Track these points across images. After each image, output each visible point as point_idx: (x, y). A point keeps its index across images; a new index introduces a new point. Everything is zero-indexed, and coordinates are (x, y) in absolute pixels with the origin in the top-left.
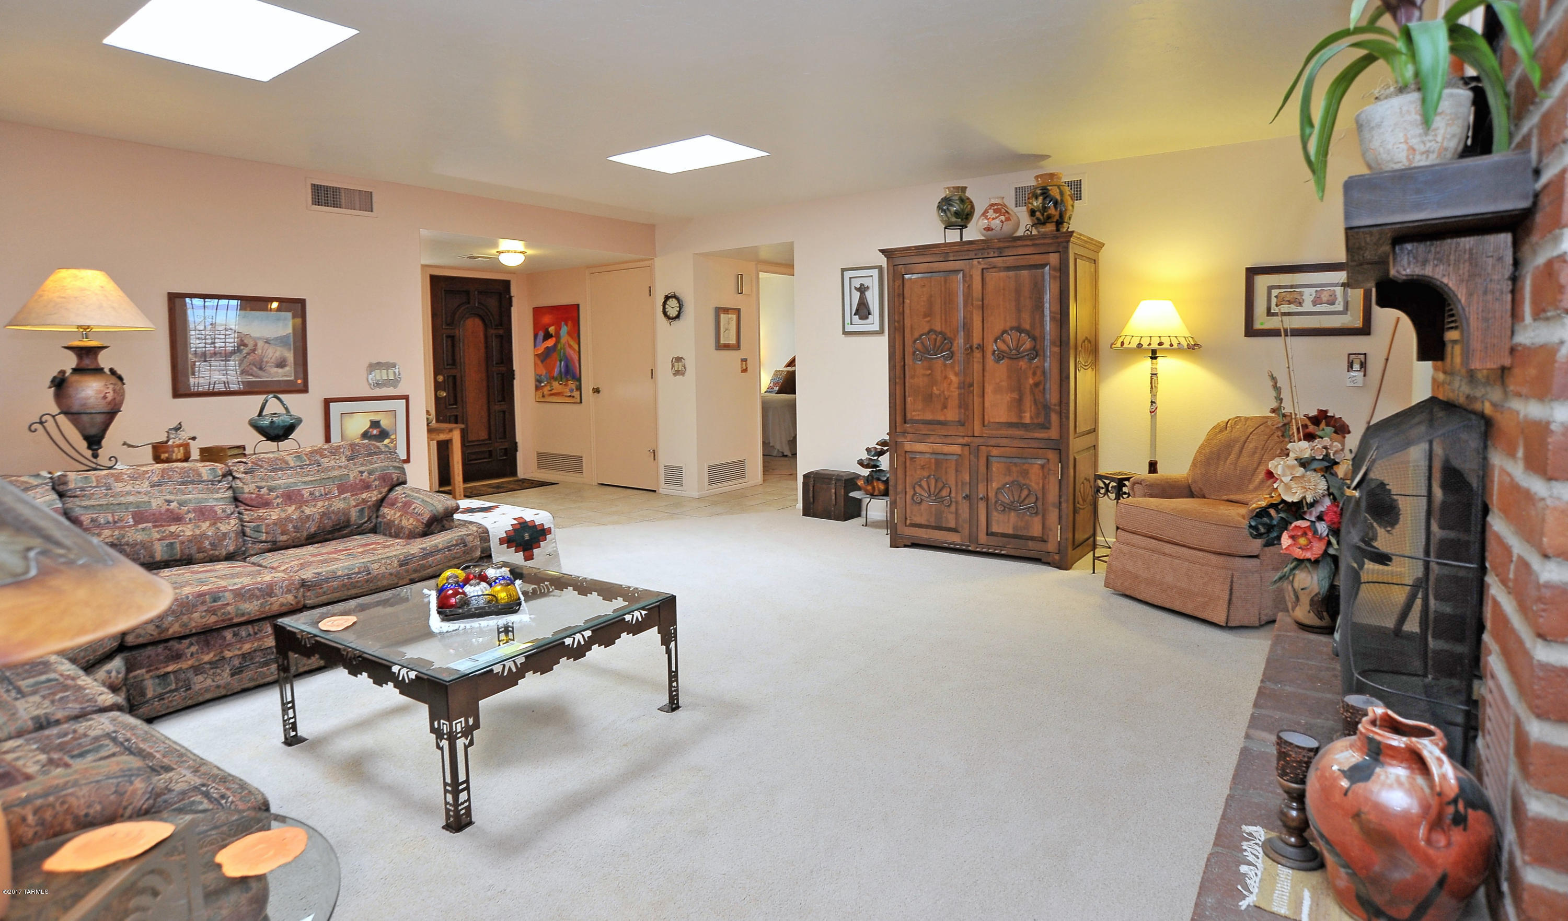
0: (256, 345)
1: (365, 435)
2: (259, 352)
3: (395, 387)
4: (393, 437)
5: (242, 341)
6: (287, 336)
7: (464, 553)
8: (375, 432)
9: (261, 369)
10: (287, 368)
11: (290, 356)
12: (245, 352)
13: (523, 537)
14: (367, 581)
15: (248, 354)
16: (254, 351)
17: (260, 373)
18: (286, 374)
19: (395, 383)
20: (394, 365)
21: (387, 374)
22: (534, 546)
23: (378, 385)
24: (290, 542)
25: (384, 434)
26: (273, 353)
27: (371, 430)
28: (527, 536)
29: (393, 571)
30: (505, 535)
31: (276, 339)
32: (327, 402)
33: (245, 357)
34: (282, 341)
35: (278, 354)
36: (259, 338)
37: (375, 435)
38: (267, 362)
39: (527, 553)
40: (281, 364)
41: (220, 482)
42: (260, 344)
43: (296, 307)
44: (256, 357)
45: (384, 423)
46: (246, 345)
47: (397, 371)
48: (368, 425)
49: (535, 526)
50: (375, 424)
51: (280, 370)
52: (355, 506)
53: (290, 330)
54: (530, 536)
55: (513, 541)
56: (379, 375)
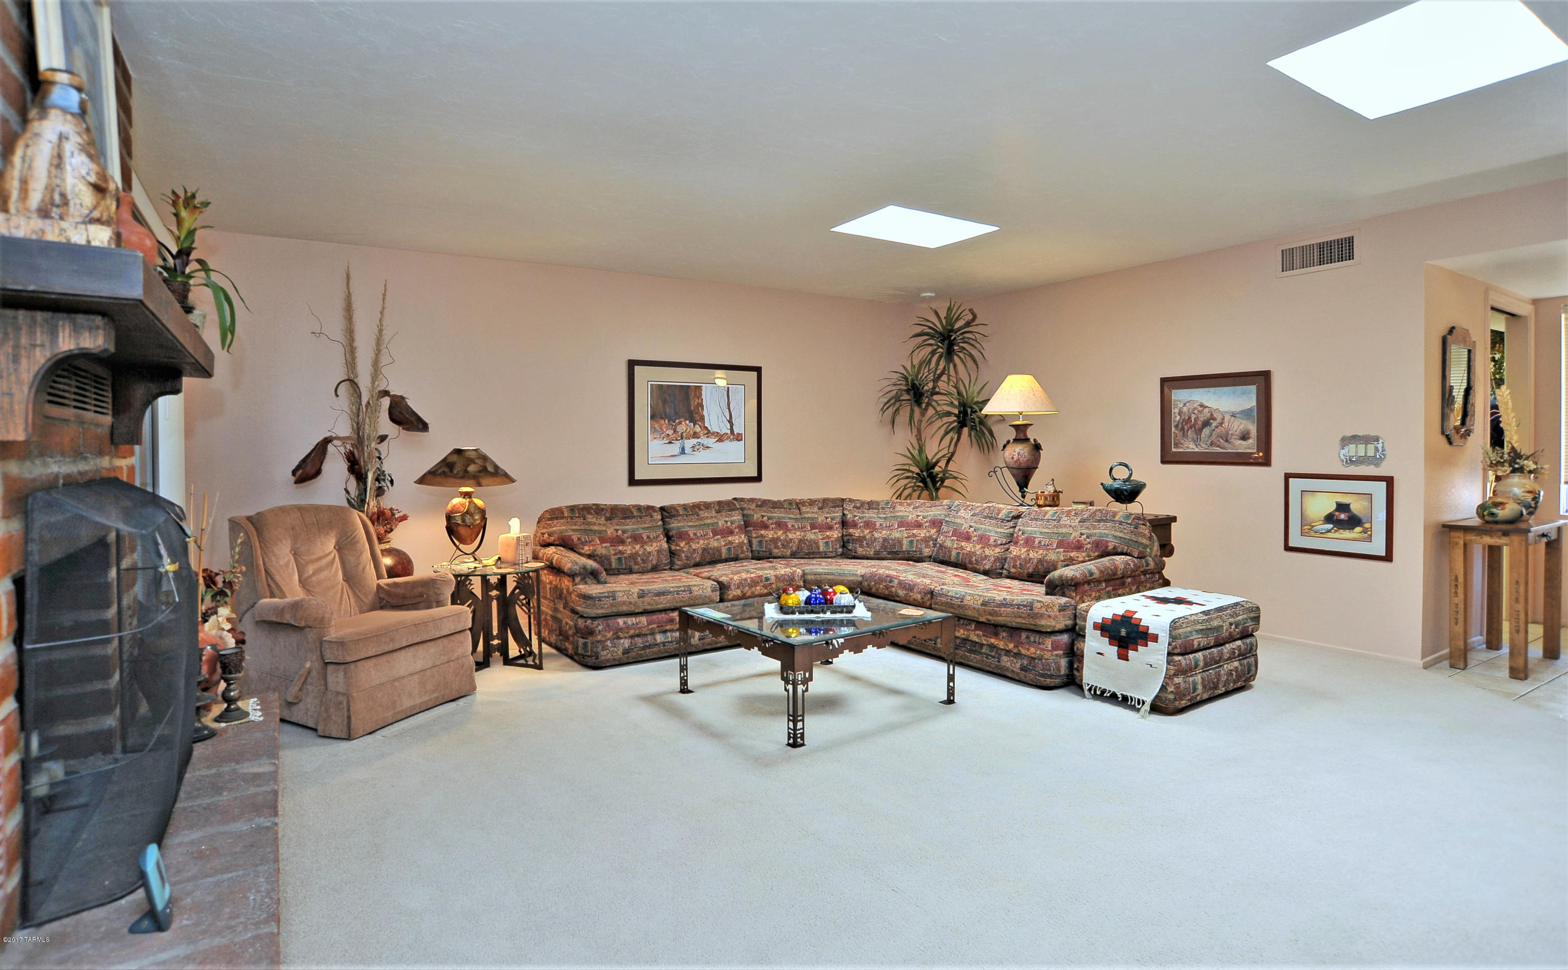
0: (1223, 419)
1: (1329, 518)
2: (1226, 425)
3: (1377, 465)
4: (1367, 525)
5: (1212, 415)
6: (1251, 410)
7: (1029, 615)
8: (1343, 516)
9: (1227, 441)
10: (1250, 441)
11: (1253, 429)
12: (1213, 425)
13: (1120, 632)
14: (959, 606)
15: (1217, 427)
16: (1221, 424)
17: (1226, 444)
18: (1250, 446)
19: (1376, 461)
20: (1377, 439)
21: (1366, 449)
22: (1131, 646)
23: (1350, 462)
24: (1017, 575)
25: (1354, 522)
26: (1238, 426)
27: (1337, 513)
28: (1123, 632)
29: (977, 607)
30: (1100, 621)
31: (1242, 412)
32: (1288, 476)
33: (1214, 430)
34: (1246, 414)
35: (1241, 427)
36: (1226, 412)
37: (1342, 520)
38: (1232, 435)
39: (1123, 651)
40: (1244, 437)
41: (1008, 521)
42: (1227, 417)
43: (1262, 380)
44: (1223, 429)
45: (1357, 507)
46: (1215, 419)
47: (1380, 446)
48: (1334, 507)
49: (1138, 625)
50: (1342, 507)
51: (1244, 443)
52: (1062, 561)
53: (1253, 403)
54: (1128, 633)
55: (1107, 631)
56: (1352, 450)
